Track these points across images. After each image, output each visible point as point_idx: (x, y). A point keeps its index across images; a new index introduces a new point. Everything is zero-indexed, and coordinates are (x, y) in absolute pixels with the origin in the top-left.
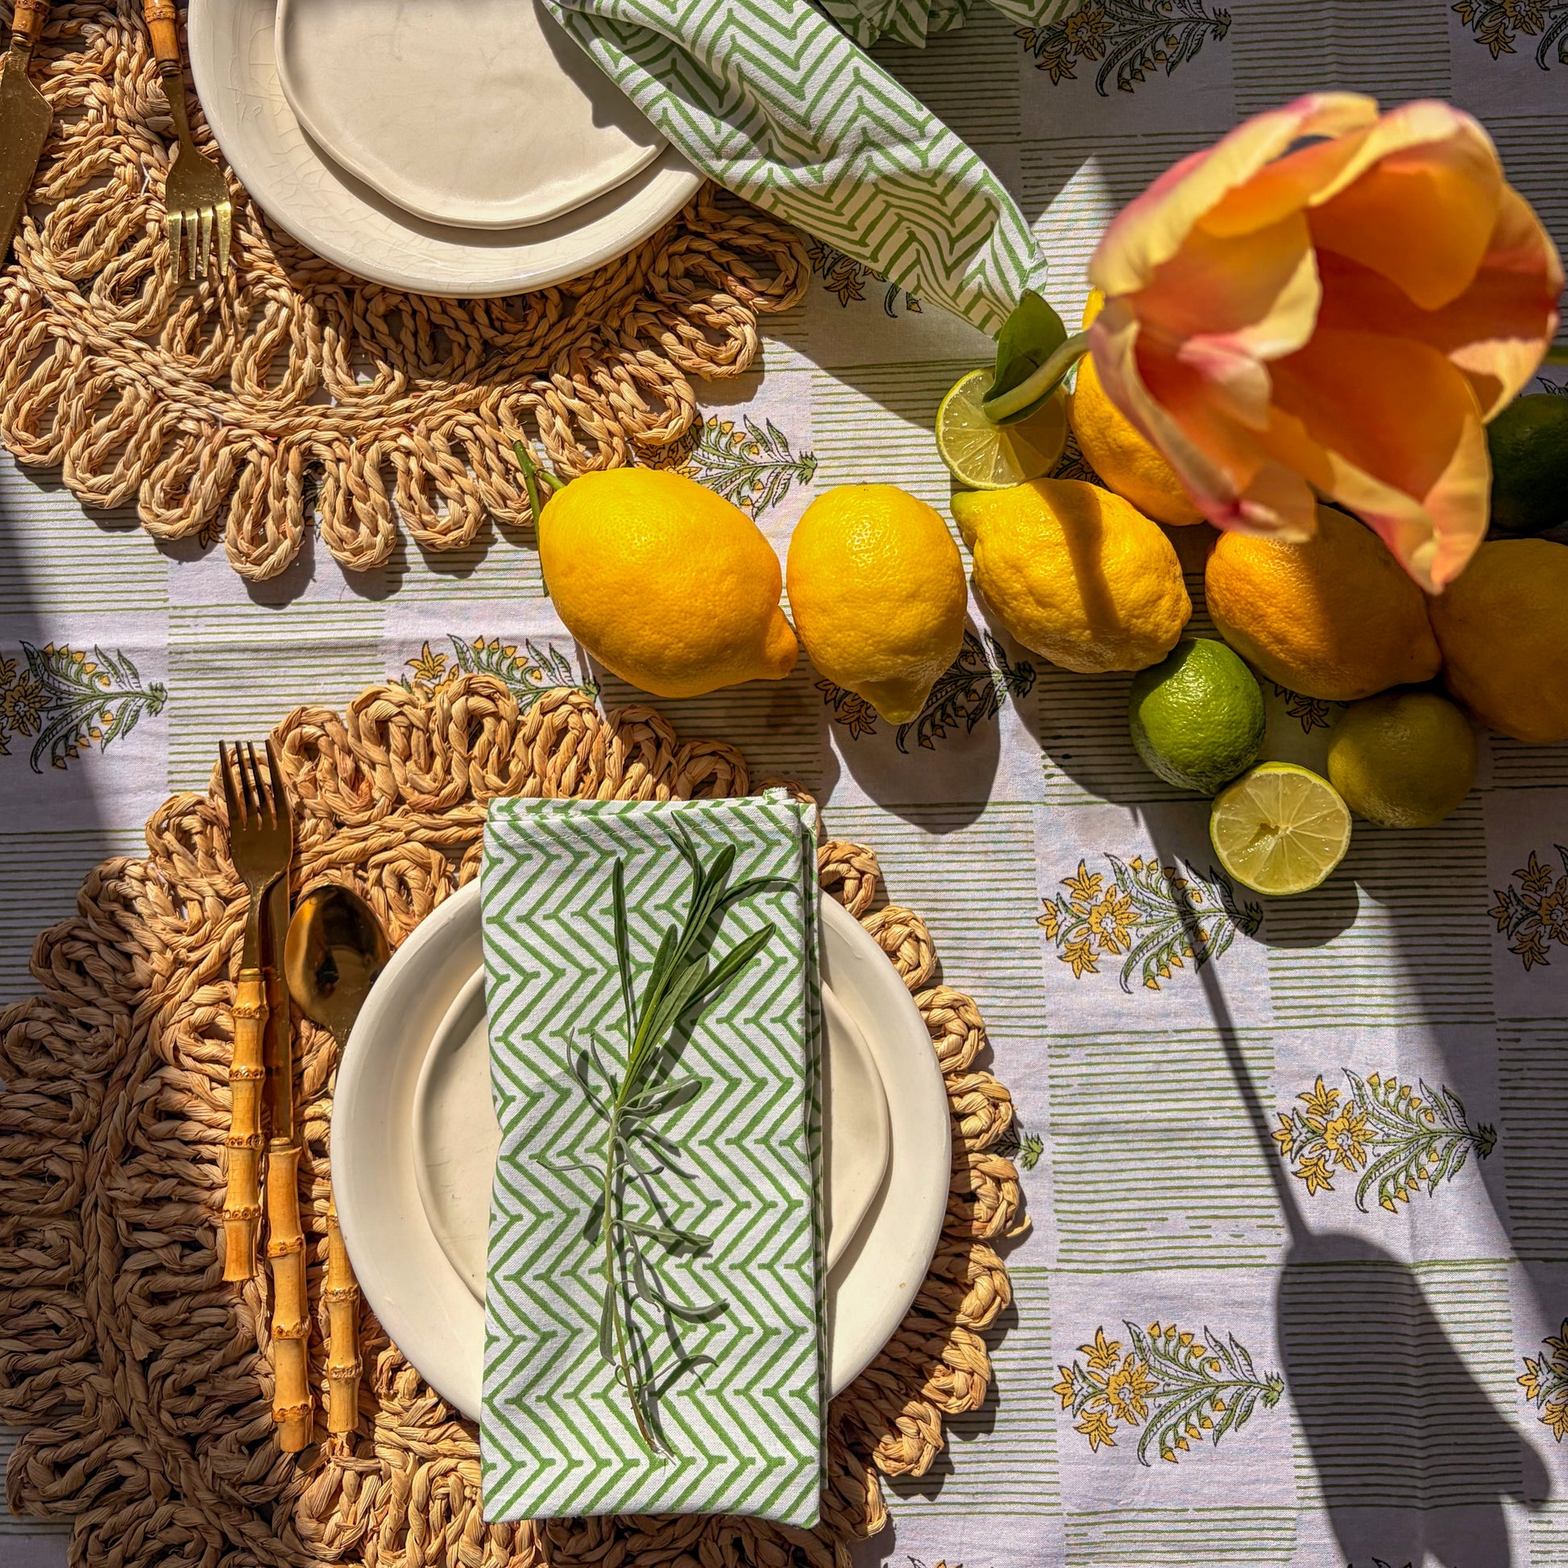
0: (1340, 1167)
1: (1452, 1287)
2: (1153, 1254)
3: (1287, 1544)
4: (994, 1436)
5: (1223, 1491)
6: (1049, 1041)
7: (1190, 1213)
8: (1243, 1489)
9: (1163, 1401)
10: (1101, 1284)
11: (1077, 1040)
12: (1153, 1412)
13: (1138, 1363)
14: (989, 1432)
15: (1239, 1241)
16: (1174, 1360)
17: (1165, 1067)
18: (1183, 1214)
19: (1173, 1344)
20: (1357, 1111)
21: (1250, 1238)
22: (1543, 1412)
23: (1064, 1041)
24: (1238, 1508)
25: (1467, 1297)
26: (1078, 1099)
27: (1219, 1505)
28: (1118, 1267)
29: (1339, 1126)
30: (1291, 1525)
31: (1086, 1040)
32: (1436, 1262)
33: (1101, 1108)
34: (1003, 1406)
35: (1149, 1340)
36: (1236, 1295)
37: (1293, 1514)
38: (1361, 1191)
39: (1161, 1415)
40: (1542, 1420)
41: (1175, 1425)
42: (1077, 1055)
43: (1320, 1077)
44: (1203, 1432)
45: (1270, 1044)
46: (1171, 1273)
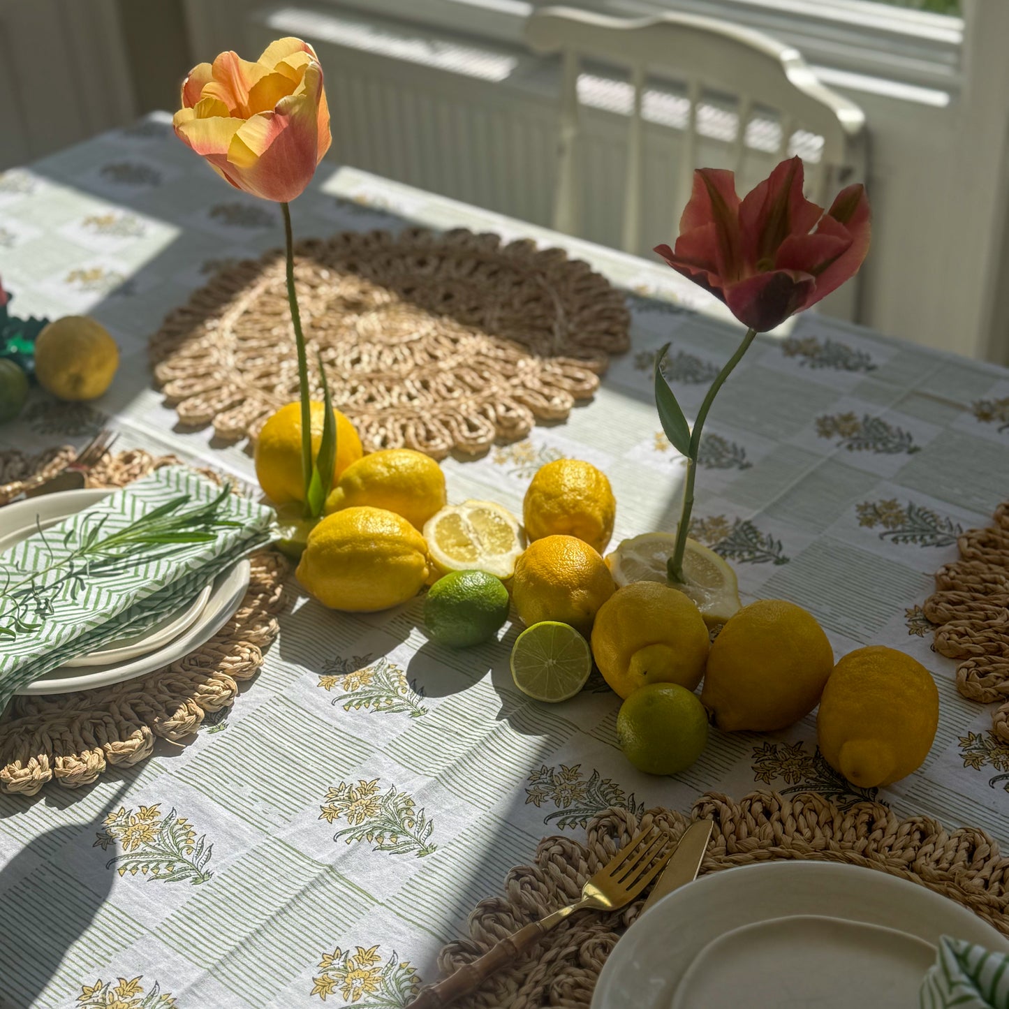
0: (345, 818)
1: (338, 893)
2: (219, 793)
3: (125, 942)
4: (60, 813)
5: (127, 901)
6: (277, 695)
7: (256, 791)
8: (137, 906)
9: (148, 849)
10: (183, 788)
11: (289, 704)
12: (139, 851)
13: (158, 827)
14: (60, 809)
15: (263, 815)
16: (174, 838)
17: (314, 736)
18: (252, 789)
19: (182, 832)
20: (380, 802)
21: (270, 817)
22: (319, 976)
23: (283, 699)
24: (123, 913)
25: (341, 902)
26: (263, 721)
27: (117, 906)
28: (199, 786)
29: (363, 802)
30: (138, 936)
31: (293, 706)
32: (343, 879)
33: (268, 731)
34: (80, 804)
35: (174, 822)
36: (235, 832)
37: (145, 932)
38: (344, 832)
39: (141, 854)
40: (314, 979)
41: (141, 862)
42: (282, 708)
43: (378, 779)
44: (150, 872)
45: (372, 755)
46: (218, 805)
